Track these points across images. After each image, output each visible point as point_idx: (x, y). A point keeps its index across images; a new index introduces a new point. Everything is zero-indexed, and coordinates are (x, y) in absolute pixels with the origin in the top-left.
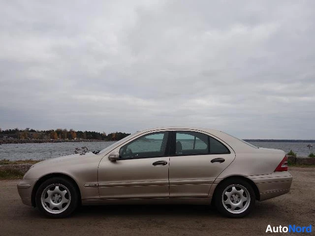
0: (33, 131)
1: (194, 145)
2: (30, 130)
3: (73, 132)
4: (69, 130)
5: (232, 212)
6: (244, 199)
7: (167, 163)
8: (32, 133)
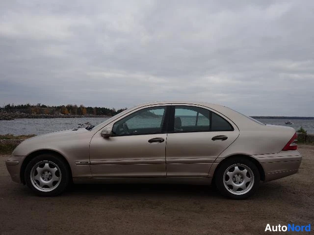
0: (44, 106)
1: (197, 121)
2: (41, 105)
3: (83, 108)
4: (79, 106)
5: (233, 193)
6: (247, 179)
7: (163, 140)
8: (43, 108)
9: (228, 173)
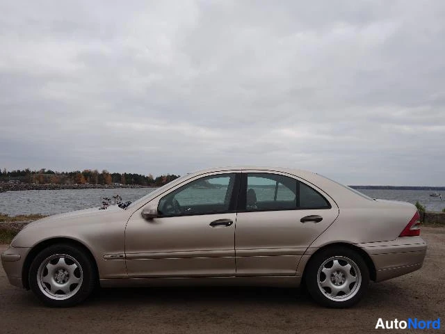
2: (46, 171)
3: (107, 174)
5: (332, 299)
6: (351, 278)
7: (232, 223)
8: (49, 175)
9: (324, 270)
